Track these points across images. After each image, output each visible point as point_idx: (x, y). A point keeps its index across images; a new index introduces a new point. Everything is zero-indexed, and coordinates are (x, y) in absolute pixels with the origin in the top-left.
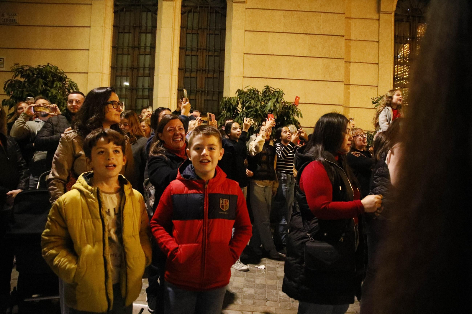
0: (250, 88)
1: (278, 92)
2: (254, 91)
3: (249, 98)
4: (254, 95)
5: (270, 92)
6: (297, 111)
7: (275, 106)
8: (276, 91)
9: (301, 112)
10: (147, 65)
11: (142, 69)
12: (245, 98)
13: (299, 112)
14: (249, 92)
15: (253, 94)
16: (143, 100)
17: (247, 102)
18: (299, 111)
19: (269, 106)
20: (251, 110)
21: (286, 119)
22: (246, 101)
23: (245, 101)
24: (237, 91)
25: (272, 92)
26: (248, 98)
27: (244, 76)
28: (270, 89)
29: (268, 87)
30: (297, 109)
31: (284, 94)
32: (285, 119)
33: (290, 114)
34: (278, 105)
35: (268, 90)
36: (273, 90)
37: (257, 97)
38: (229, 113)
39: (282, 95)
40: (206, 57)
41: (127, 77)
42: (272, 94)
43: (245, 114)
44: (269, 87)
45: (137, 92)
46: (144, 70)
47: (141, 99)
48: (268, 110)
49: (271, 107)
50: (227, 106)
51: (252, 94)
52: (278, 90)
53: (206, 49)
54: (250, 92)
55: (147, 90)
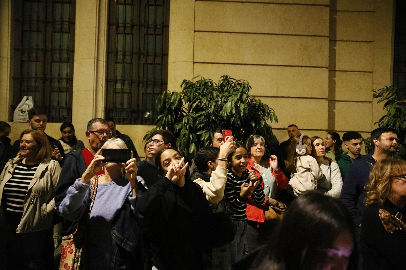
0: (201, 79)
1: (242, 85)
2: (206, 83)
3: (199, 94)
4: (206, 90)
5: (229, 86)
6: (270, 112)
7: (237, 107)
8: (238, 84)
9: (276, 113)
10: (65, 47)
11: (58, 51)
12: (192, 94)
13: (272, 114)
14: (198, 85)
15: (204, 89)
16: (60, 93)
17: (195, 102)
18: (273, 112)
19: (228, 108)
20: (199, 114)
21: (254, 126)
22: (194, 98)
23: (192, 99)
24: (183, 83)
25: (233, 85)
26: (197, 94)
27: (195, 61)
28: (230, 80)
29: (227, 77)
30: (270, 109)
31: (251, 88)
32: (252, 126)
33: (260, 119)
34: (242, 106)
35: (227, 83)
36: (234, 81)
37: (210, 92)
38: (169, 116)
39: (247, 89)
40: (144, 36)
41: (38, 63)
42: (233, 87)
43: (191, 119)
44: (229, 77)
45: (51, 83)
46: (60, 53)
47: (57, 92)
48: (227, 113)
49: (232, 109)
50: (166, 106)
51: (203, 87)
52: (242, 82)
53: (144, 26)
54: (200, 84)
55: (65, 81)
